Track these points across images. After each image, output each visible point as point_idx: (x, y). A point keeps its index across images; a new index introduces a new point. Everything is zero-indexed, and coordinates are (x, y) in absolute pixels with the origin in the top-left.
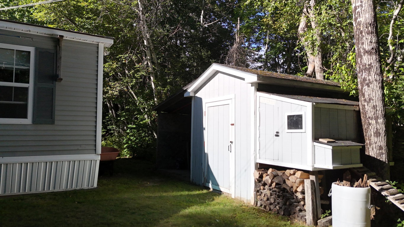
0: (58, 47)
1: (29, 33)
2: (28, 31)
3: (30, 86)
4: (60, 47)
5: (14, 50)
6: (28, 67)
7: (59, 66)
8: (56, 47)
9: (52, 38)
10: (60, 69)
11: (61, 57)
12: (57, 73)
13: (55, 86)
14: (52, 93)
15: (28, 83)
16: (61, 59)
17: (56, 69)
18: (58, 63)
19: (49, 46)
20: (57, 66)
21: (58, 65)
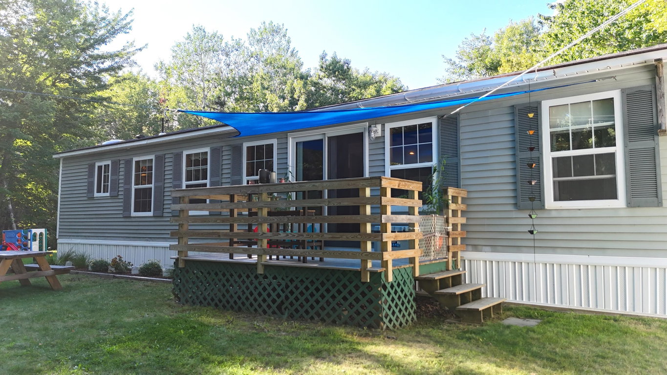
0: (657, 78)
1: (609, 70)
2: (607, 68)
3: (618, 150)
4: (660, 78)
5: (590, 101)
6: (613, 122)
7: (661, 110)
8: (653, 79)
9: (645, 67)
10: (664, 114)
11: (663, 94)
12: (660, 122)
13: (658, 144)
14: (653, 155)
15: (615, 145)
16: (664, 97)
17: (657, 115)
18: (659, 105)
19: (642, 80)
20: (659, 110)
21: (659, 108)
